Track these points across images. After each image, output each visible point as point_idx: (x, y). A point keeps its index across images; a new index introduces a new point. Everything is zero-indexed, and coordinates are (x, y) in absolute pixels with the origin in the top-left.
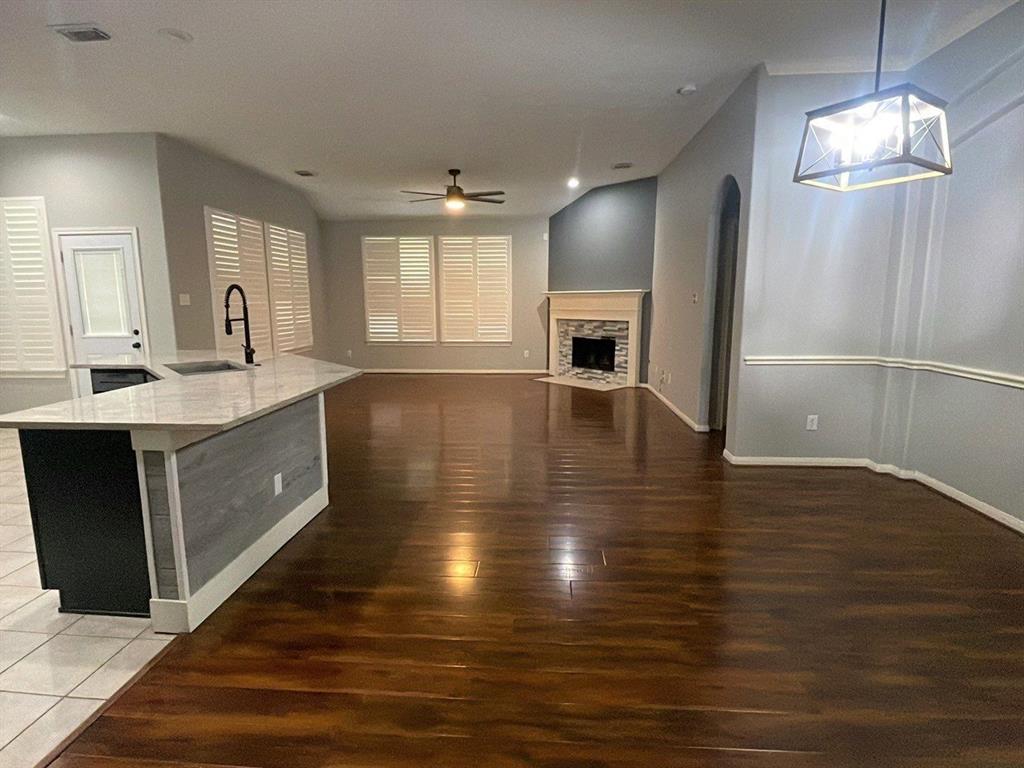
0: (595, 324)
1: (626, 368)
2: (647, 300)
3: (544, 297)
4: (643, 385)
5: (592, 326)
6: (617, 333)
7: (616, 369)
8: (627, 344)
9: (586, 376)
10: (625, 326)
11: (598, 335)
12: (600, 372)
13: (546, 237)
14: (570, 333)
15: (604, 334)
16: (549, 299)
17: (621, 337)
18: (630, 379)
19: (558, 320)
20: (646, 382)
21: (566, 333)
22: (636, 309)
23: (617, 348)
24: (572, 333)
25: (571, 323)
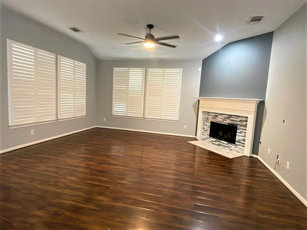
0: (225, 116)
1: (244, 144)
2: (261, 106)
3: (197, 100)
4: (255, 156)
5: (222, 117)
6: (239, 123)
7: (236, 143)
8: (246, 130)
9: (217, 143)
10: (245, 119)
11: (227, 122)
12: (227, 143)
13: (200, 69)
14: (210, 119)
15: (230, 122)
16: (199, 101)
17: (241, 125)
18: (247, 151)
19: (203, 112)
20: (257, 155)
21: (207, 119)
22: (254, 110)
23: (238, 131)
24: (211, 119)
25: (211, 114)
